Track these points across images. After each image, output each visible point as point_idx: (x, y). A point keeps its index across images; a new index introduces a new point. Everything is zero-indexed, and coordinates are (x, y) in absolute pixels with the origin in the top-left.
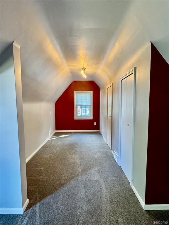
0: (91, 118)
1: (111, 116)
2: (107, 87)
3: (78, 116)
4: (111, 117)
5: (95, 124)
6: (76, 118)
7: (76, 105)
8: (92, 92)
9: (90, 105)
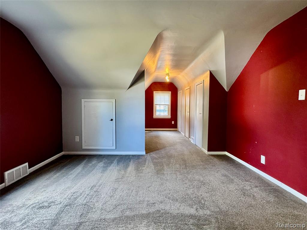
0: (169, 117)
1: (189, 111)
2: (186, 89)
3: (157, 115)
4: (189, 113)
5: (173, 122)
6: (155, 117)
7: (156, 104)
8: (170, 92)
9: (169, 105)
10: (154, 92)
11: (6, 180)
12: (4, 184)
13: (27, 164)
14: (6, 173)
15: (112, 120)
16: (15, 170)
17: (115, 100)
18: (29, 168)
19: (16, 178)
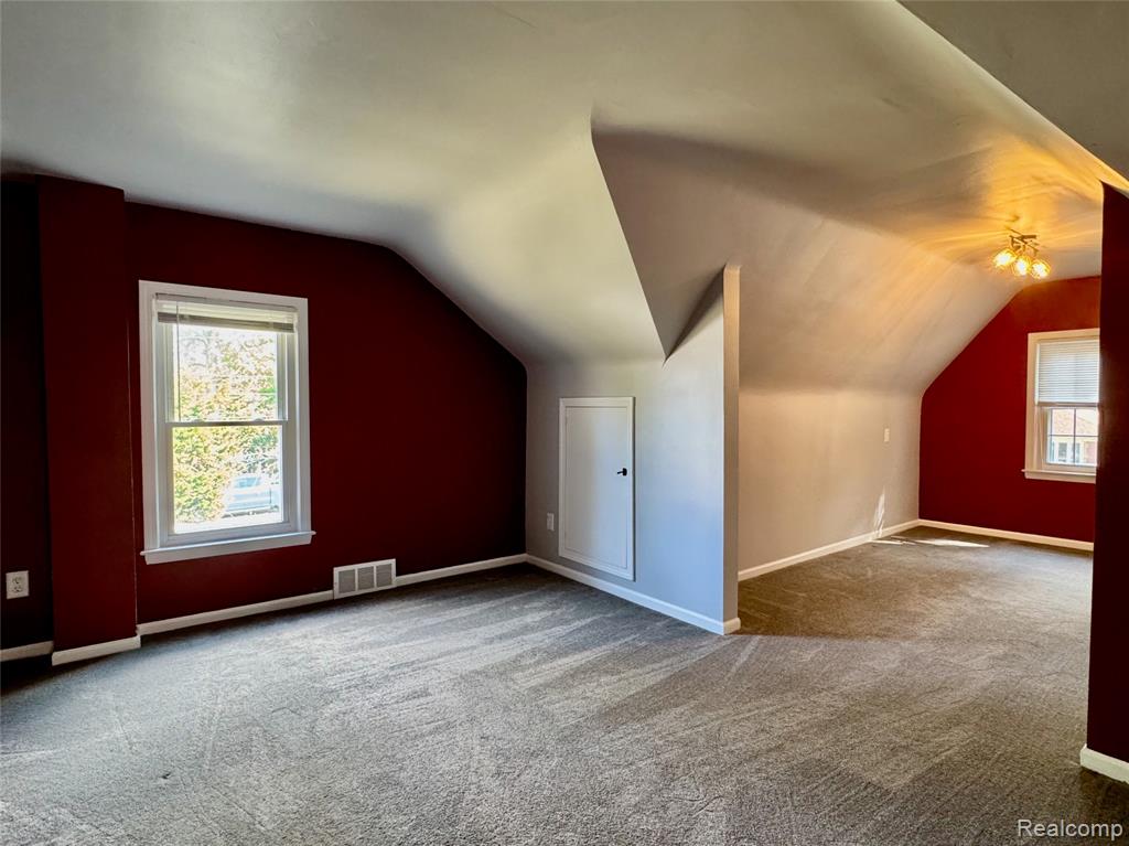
10: (1032, 337)
11: (336, 587)
12: (330, 592)
13: (393, 562)
14: (337, 571)
15: (625, 472)
16: (359, 570)
17: (631, 399)
18: (398, 574)
19: (360, 588)
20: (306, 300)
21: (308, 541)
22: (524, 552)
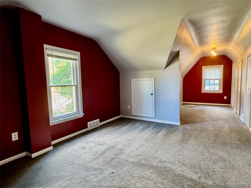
3: (206, 89)
5: (225, 98)
6: (203, 91)
7: (204, 79)
8: (222, 65)
9: (220, 79)
10: (203, 67)
11: (89, 127)
12: (87, 129)
13: (98, 120)
14: (88, 123)
15: (152, 94)
16: (93, 122)
17: (154, 78)
18: (100, 122)
19: (93, 127)
20: (80, 52)
21: (82, 116)
22: (120, 115)
